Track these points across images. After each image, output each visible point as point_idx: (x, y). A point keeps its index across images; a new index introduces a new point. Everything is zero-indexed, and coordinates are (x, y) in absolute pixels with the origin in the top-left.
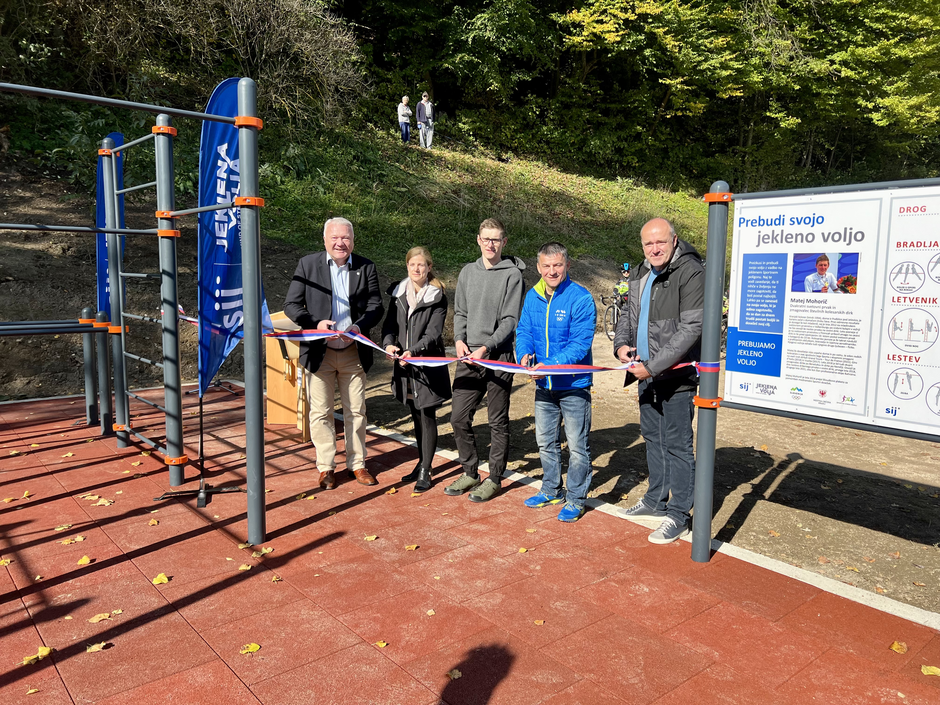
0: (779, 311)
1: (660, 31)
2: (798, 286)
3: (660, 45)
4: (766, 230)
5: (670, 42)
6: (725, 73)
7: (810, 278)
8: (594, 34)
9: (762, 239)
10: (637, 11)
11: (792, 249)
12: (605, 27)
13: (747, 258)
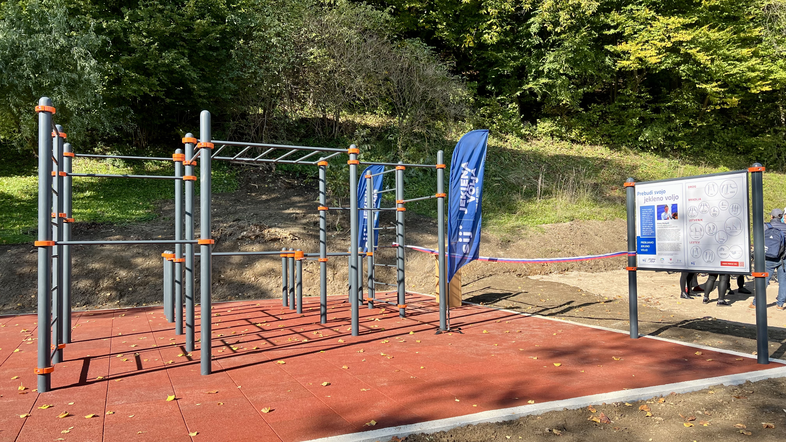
0: (654, 228)
1: (694, 51)
2: (659, 218)
3: (694, 60)
4: (647, 196)
5: (702, 57)
6: (754, 74)
7: (663, 214)
8: (640, 59)
9: (646, 200)
10: (673, 40)
11: (656, 204)
12: (648, 53)
13: (642, 208)
